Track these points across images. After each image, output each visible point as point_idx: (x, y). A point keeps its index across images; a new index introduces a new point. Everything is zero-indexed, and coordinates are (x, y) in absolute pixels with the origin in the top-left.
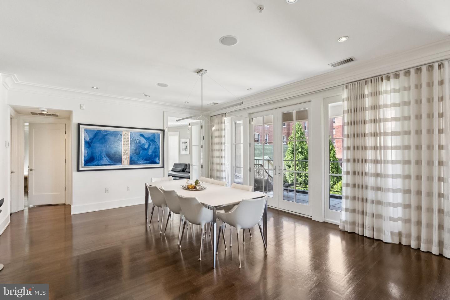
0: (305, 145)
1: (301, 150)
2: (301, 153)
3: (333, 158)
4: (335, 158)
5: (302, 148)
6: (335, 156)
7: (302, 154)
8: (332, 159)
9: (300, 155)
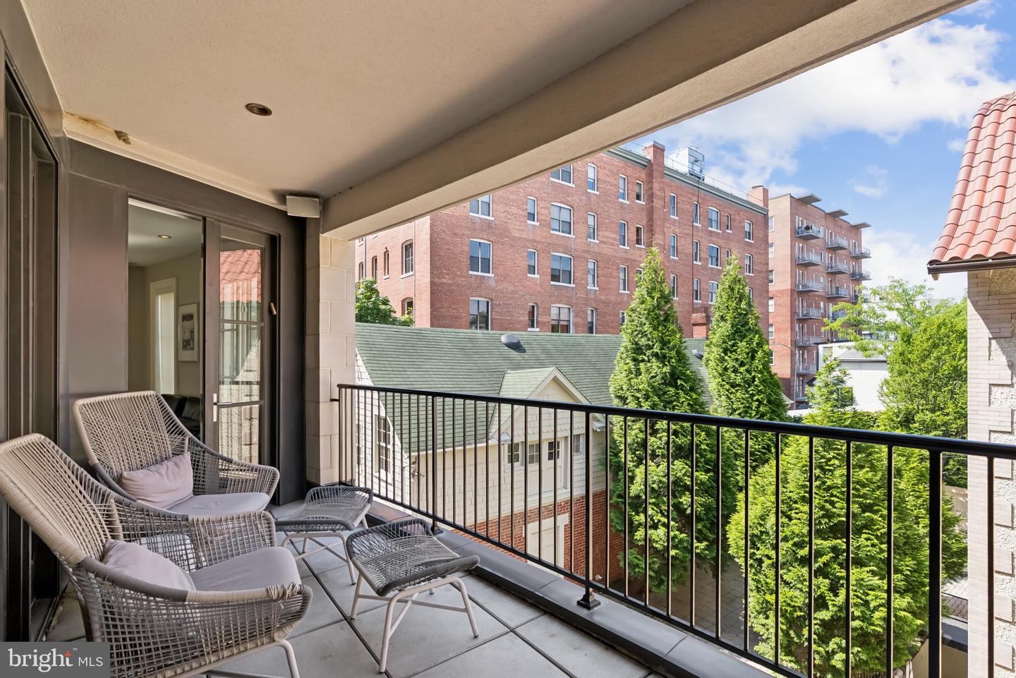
0: (674, 332)
1: (661, 349)
2: (662, 358)
3: (761, 372)
4: (769, 372)
5: (664, 343)
6: (769, 368)
7: (663, 362)
8: (759, 376)
9: (655, 364)
